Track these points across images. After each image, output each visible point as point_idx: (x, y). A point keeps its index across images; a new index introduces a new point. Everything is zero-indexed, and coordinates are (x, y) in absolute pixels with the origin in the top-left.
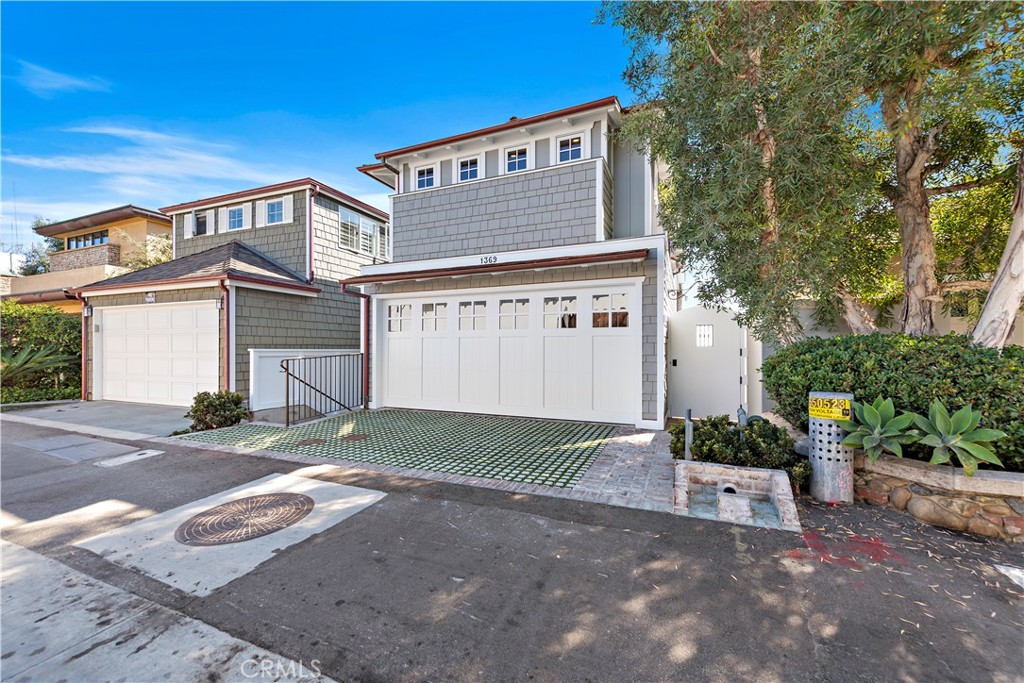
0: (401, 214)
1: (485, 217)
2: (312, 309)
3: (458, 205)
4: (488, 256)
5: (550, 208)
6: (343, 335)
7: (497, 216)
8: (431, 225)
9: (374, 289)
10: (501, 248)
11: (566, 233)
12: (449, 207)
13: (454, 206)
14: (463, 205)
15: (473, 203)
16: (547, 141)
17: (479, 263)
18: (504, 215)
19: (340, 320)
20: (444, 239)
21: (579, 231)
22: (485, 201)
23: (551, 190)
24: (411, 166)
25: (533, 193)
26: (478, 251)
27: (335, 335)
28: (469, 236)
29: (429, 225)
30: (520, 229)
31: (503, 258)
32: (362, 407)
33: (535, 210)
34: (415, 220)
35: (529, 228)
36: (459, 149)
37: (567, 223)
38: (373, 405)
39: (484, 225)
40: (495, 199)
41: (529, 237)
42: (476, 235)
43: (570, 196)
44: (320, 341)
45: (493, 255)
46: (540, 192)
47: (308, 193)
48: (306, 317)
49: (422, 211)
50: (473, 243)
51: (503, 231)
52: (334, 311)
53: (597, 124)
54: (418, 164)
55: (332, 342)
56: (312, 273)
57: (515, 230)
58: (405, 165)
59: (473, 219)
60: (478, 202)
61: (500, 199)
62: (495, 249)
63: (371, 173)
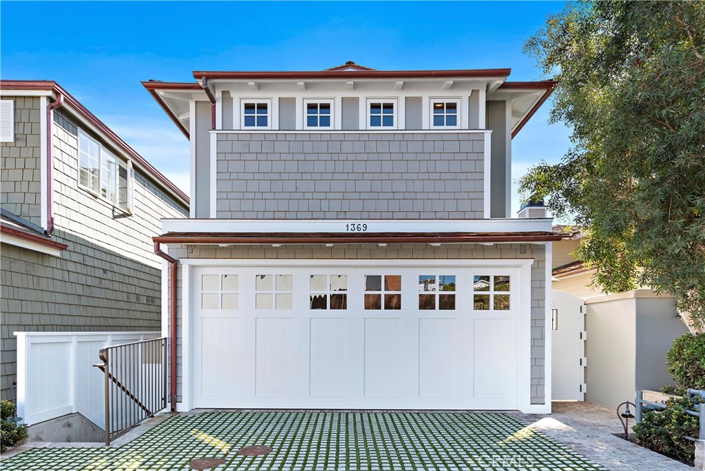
0: (229, 157)
1: (351, 176)
2: (49, 273)
3: (315, 157)
4: (357, 222)
5: (432, 176)
6: (82, 311)
7: (366, 176)
8: (277, 176)
9: (184, 252)
10: (372, 215)
11: (451, 206)
12: (301, 157)
13: (308, 157)
14: (322, 157)
15: (335, 157)
16: (419, 100)
17: (344, 230)
18: (376, 176)
19: (79, 290)
20: (294, 196)
21: (465, 206)
22: (351, 157)
23: (434, 157)
24: (235, 95)
25: (413, 157)
26: (342, 215)
27: (75, 311)
28: (330, 196)
29: (273, 176)
30: (397, 196)
31: (375, 227)
32: (168, 409)
33: (414, 176)
34: (252, 166)
35: (407, 196)
36: (307, 87)
37: (452, 196)
38: (183, 407)
39: (350, 186)
40: (365, 157)
41: (407, 206)
42: (340, 196)
43: (455, 166)
44: (57, 320)
45: (362, 222)
46: (420, 157)
47: (44, 103)
48: (44, 284)
49: (260, 157)
50: (336, 206)
51: (375, 196)
52: (73, 277)
53: (475, 93)
54: (243, 95)
55: (70, 321)
56: (51, 221)
57: (390, 196)
58: (225, 94)
59: (336, 176)
60: (343, 157)
61: (371, 157)
62: (365, 215)
63: (160, 93)
